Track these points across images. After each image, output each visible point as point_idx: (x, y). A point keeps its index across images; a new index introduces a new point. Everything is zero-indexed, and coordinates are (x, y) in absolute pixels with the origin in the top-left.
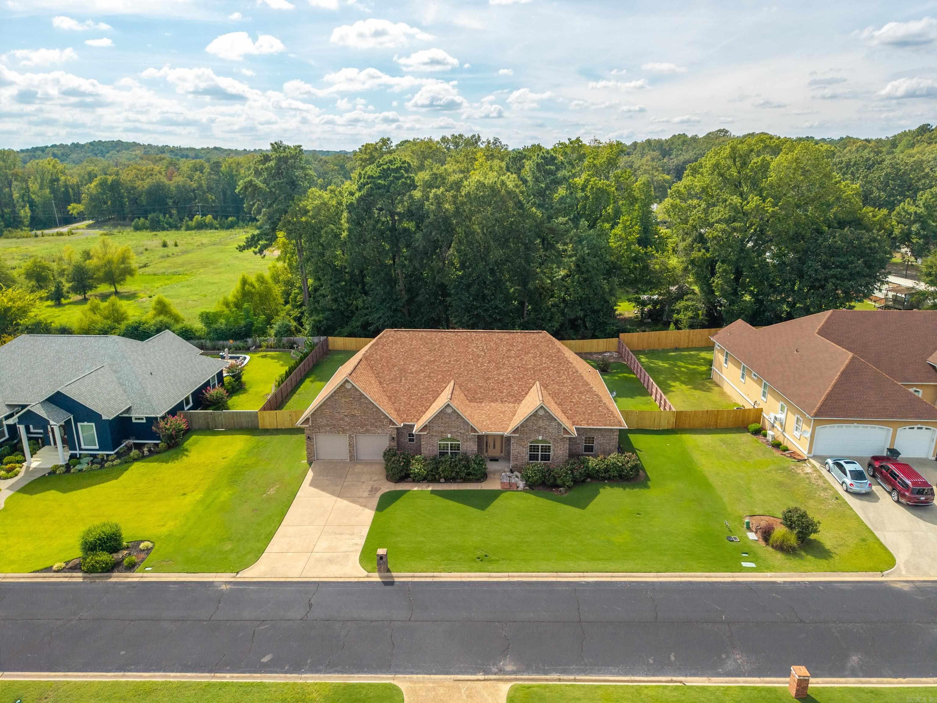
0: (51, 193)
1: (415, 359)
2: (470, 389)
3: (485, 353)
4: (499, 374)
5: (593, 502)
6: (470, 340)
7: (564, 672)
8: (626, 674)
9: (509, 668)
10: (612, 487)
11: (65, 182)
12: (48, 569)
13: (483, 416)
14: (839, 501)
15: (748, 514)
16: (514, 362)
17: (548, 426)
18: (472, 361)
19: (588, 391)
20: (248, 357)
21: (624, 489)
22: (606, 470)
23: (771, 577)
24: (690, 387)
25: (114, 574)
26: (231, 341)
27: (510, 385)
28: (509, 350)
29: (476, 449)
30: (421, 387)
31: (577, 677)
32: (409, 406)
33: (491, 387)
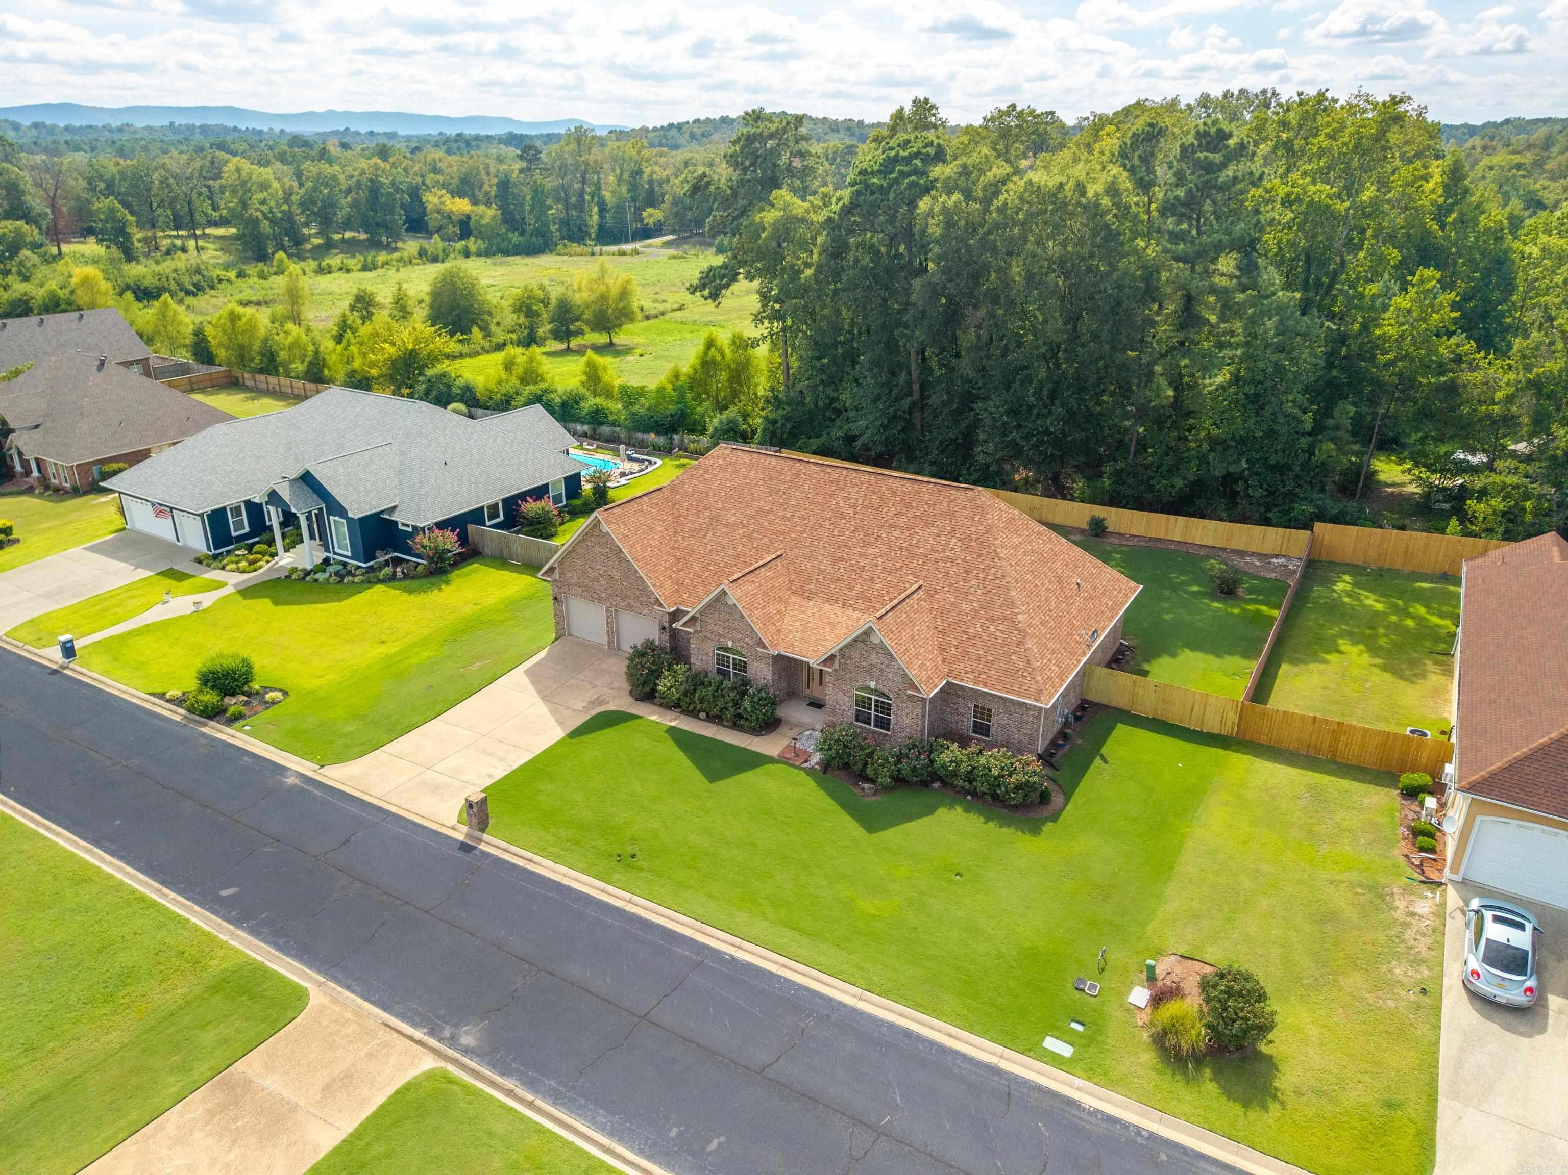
0: (629, 191)
1: (741, 503)
2: (804, 571)
3: (855, 513)
4: (861, 555)
5: (901, 826)
6: (841, 485)
7: (531, 1084)
8: (611, 1134)
9: (467, 1040)
10: (967, 810)
11: (651, 175)
12: (162, 696)
13: (797, 624)
14: (1426, 1000)
15: (1181, 951)
16: (897, 538)
17: (887, 666)
18: (827, 523)
19: (1006, 618)
20: (659, 462)
21: (988, 819)
22: (970, 777)
23: (1079, 1089)
24: (1378, 661)
25: (212, 723)
26: (653, 436)
27: (872, 580)
28: (899, 514)
29: (769, 677)
30: (731, 552)
31: (539, 1102)
32: (699, 580)
33: (838, 575)
